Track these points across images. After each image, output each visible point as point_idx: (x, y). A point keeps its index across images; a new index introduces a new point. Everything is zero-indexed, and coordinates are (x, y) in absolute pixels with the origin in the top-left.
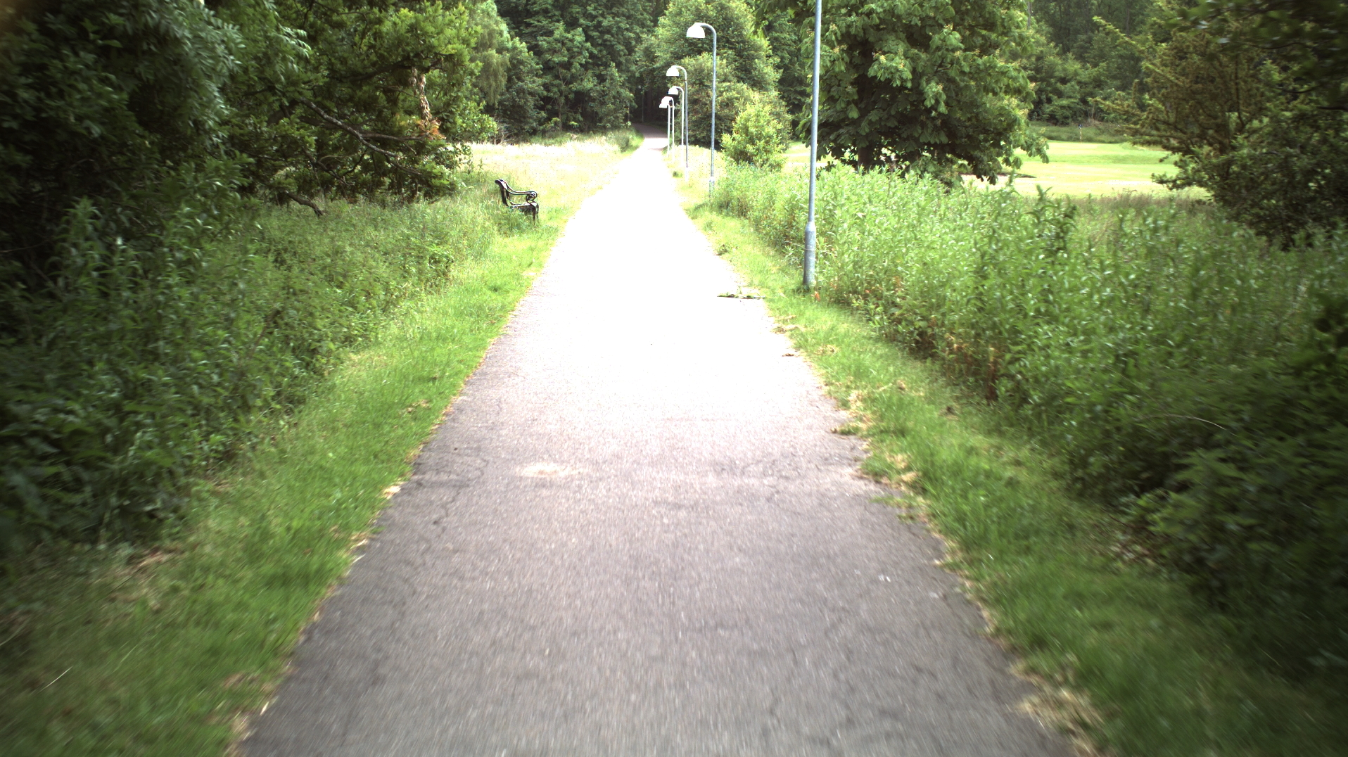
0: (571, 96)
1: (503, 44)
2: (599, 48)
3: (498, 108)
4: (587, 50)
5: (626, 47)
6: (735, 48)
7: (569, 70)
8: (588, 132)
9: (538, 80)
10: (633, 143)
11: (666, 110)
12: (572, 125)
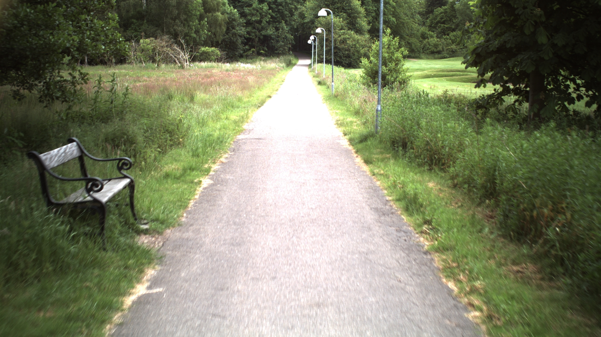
0: (262, 37)
1: (225, 10)
2: (276, 13)
3: (222, 43)
4: (270, 14)
5: (290, 13)
6: (347, 13)
7: (260, 24)
8: (270, 56)
9: (243, 29)
10: (293, 62)
11: (311, 45)
12: (262, 53)
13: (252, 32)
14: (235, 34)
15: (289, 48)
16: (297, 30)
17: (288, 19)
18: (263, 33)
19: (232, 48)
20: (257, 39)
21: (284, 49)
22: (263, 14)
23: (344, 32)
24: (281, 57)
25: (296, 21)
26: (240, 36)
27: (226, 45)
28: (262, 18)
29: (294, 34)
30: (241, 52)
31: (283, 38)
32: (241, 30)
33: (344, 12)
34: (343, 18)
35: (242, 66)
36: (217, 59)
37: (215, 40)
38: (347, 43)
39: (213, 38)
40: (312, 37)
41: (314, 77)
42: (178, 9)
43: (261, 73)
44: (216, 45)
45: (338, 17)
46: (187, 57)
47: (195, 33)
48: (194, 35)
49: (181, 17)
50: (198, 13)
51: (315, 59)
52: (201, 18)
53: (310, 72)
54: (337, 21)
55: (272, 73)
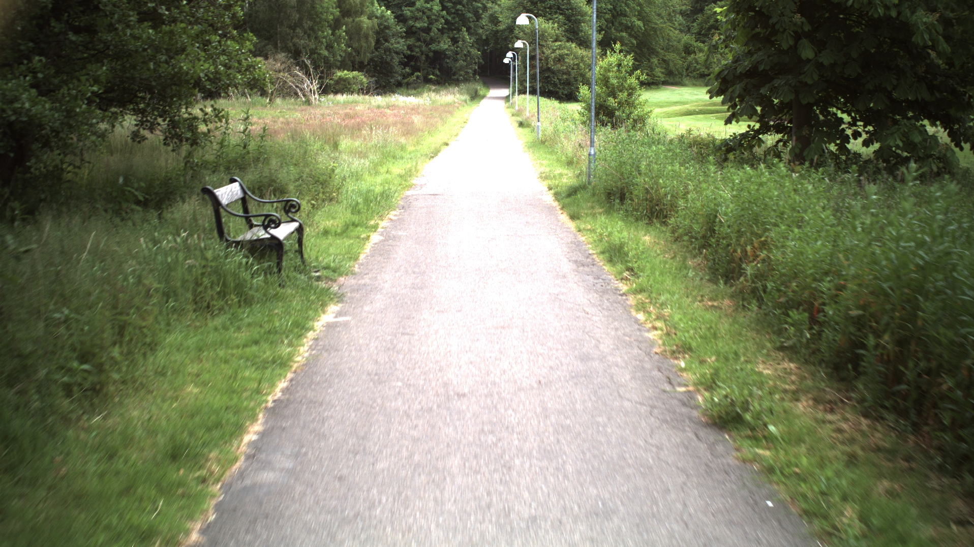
0: (431, 54)
1: (373, 12)
2: (452, 16)
3: (369, 64)
4: (443, 17)
5: (475, 15)
6: (565, 14)
7: (428, 34)
8: (444, 84)
9: (402, 41)
10: (481, 93)
11: (508, 65)
12: (431, 78)
13: (416, 46)
14: (388, 50)
15: (475, 71)
16: (486, 42)
17: (472, 25)
18: (434, 47)
19: (384, 71)
20: (423, 58)
21: (467, 73)
22: (433, 17)
23: (560, 46)
24: (463, 86)
25: (485, 27)
26: (397, 53)
27: (375, 67)
28: (431, 23)
29: (482, 48)
30: (399, 78)
31: (465, 55)
32: (398, 43)
33: (561, 14)
34: (558, 23)
35: (399, 100)
36: (362, 89)
37: (357, 59)
38: (566, 62)
39: (354, 57)
40: (510, 54)
41: (513, 115)
42: (299, 11)
43: (431, 110)
44: (360, 67)
45: (551, 21)
46: (315, 86)
47: (326, 48)
48: (326, 53)
49: (305, 25)
50: (331, 17)
51: (514, 87)
52: (336, 25)
53: (508, 108)
54: (549, 27)
55: (449, 109)
